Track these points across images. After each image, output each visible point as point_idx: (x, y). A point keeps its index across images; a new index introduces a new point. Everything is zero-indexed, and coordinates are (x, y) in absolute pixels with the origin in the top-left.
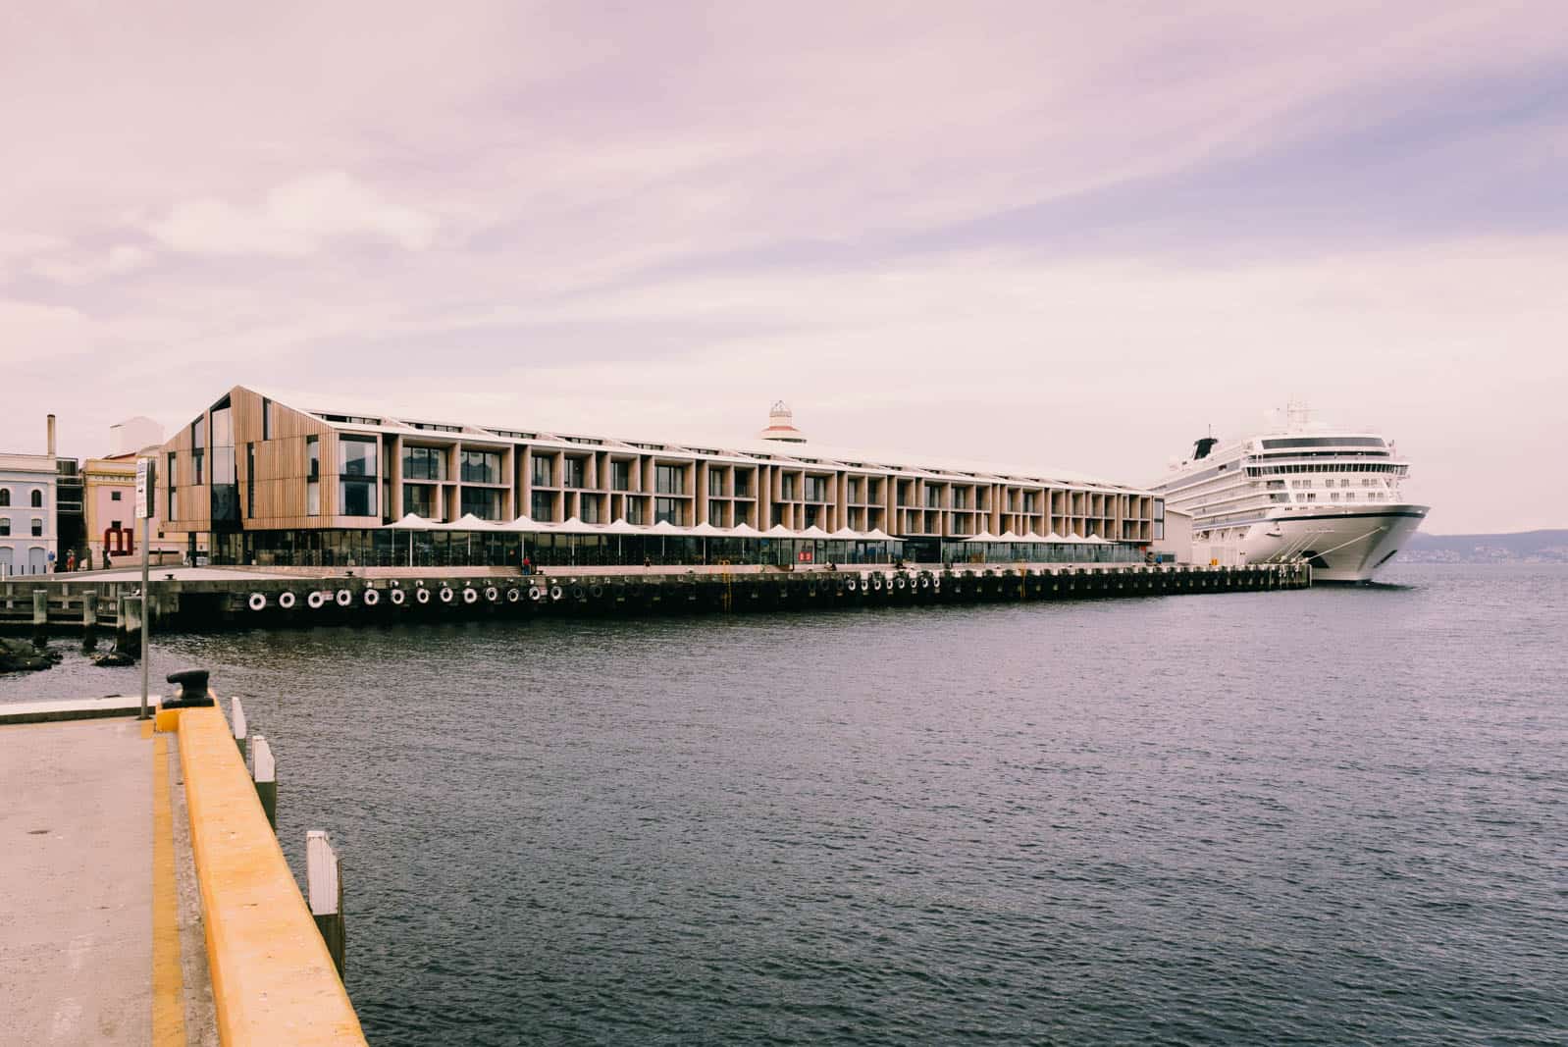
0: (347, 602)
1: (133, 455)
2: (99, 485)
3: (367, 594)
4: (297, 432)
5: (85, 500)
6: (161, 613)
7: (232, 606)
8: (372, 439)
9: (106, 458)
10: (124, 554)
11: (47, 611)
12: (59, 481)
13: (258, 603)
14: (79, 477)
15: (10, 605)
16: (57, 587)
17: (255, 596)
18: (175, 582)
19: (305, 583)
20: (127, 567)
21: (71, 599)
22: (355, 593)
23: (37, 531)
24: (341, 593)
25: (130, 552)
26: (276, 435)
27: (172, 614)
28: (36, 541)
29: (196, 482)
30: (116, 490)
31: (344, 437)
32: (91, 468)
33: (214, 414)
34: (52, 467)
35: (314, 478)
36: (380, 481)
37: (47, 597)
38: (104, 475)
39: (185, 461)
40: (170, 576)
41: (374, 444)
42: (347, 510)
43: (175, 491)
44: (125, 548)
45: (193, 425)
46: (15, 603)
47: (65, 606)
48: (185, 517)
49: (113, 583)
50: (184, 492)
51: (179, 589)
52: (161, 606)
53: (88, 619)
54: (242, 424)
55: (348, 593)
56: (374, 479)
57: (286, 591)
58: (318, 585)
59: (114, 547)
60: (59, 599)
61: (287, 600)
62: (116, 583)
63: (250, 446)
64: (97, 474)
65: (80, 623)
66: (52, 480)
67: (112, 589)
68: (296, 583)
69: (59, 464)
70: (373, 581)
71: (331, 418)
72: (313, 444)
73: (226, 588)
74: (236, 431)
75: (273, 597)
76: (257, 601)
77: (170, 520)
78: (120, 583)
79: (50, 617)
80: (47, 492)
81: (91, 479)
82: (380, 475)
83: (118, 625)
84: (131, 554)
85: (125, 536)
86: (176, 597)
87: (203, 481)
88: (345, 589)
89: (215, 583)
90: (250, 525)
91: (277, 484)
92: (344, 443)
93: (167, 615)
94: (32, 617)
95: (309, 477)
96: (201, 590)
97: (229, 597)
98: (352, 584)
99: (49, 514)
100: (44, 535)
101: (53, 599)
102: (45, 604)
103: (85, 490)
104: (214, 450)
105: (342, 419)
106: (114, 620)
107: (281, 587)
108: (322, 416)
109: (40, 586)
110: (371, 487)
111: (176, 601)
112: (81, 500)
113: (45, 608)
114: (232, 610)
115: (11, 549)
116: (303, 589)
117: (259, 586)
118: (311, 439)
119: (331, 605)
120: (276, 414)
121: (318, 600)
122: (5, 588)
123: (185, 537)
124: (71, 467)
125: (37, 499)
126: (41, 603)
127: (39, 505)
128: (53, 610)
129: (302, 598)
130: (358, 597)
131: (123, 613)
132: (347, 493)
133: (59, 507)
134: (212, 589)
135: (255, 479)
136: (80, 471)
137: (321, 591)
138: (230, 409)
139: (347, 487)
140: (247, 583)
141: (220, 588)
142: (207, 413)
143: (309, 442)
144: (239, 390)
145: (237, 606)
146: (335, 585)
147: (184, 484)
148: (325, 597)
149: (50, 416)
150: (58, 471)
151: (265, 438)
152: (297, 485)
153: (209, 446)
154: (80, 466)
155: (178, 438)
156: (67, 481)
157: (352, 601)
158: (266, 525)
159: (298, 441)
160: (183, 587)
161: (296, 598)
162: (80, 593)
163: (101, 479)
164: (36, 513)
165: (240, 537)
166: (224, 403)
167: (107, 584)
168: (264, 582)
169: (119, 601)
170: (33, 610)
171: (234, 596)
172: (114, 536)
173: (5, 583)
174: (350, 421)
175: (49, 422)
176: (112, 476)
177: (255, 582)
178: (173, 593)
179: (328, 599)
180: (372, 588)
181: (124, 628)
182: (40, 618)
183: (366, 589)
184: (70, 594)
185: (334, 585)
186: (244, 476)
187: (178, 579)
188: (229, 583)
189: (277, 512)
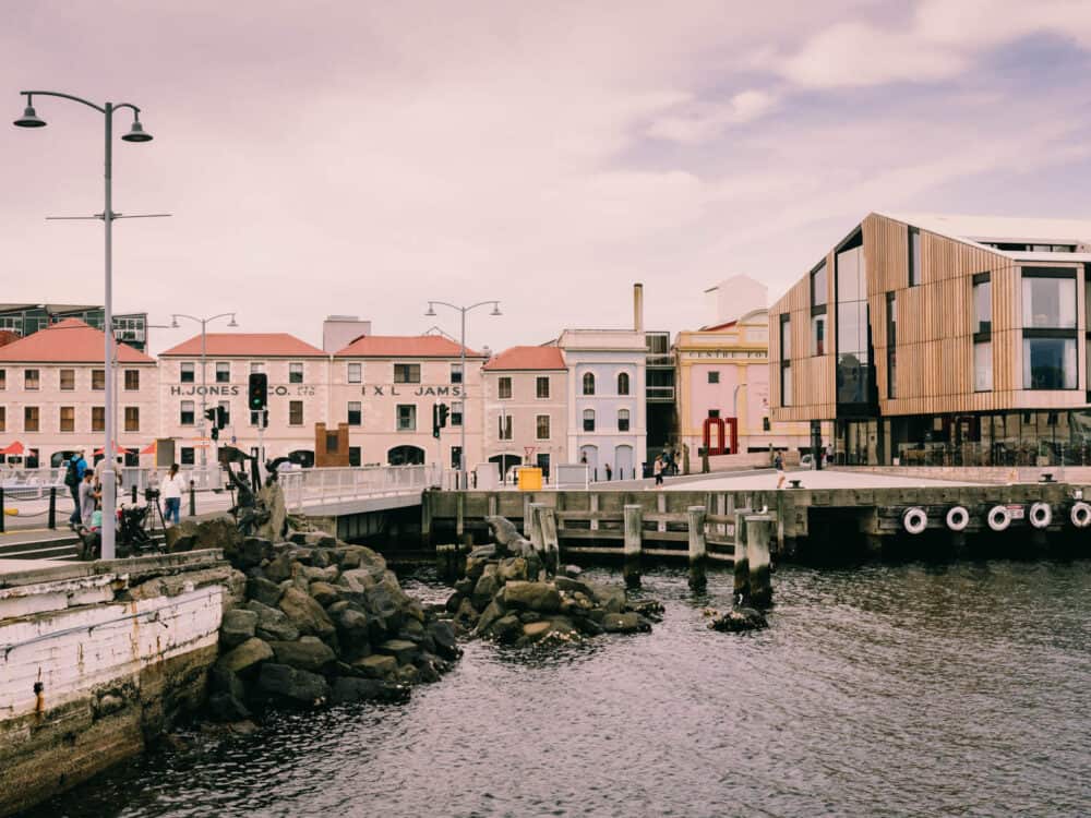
0: (1046, 522)
1: (732, 324)
2: (695, 364)
3: (1075, 509)
4: (958, 270)
5: (678, 384)
6: (785, 536)
7: (878, 527)
8: (1069, 273)
9: (702, 330)
10: (727, 452)
11: (642, 535)
12: (648, 362)
13: (917, 522)
14: (671, 355)
15: (595, 525)
16: (651, 500)
17: (913, 512)
18: (802, 492)
19: (983, 493)
20: (731, 469)
21: (672, 518)
22: (1056, 508)
23: (623, 425)
24: (1036, 507)
25: (734, 449)
26: (928, 276)
27: (799, 538)
28: (624, 438)
29: (815, 352)
30: (714, 369)
31: (1029, 272)
32: (685, 343)
33: (840, 256)
34: (641, 343)
35: (984, 334)
36: (1082, 336)
37: (641, 516)
38: (700, 351)
39: (802, 324)
40: (796, 483)
41: (1074, 280)
42: (1033, 383)
43: (788, 366)
44: (728, 444)
45: (812, 274)
46: (602, 523)
47: (662, 528)
48: (802, 402)
49: (722, 493)
50: (800, 366)
51: (807, 502)
52: (785, 526)
53: (695, 549)
54: (878, 268)
55: (1046, 507)
56: (1071, 333)
57: (954, 504)
58: (1000, 496)
59: (714, 444)
60: (655, 518)
61: (958, 518)
62: (726, 494)
63: (890, 297)
64: (691, 350)
65: (683, 553)
66: (641, 360)
67: (721, 501)
68: (969, 492)
69: (648, 339)
70: (1082, 490)
71: (1004, 246)
72: (981, 286)
73: (870, 500)
74: (870, 276)
75: (938, 514)
76: (915, 520)
77: (782, 405)
78: (731, 493)
79: (645, 543)
80: (635, 373)
81: (685, 357)
82: (1082, 326)
83: (737, 558)
84: (735, 451)
85: (728, 427)
86: (804, 513)
87: (825, 351)
88: (1041, 502)
89: (855, 493)
90: (889, 408)
91: (930, 349)
92: (1028, 282)
93: (791, 539)
94: (621, 543)
95: (975, 335)
96: (837, 503)
97: (876, 513)
98: (1051, 493)
99: (637, 404)
100: (632, 430)
101: (649, 517)
102: (639, 524)
103: (678, 371)
104: (839, 305)
105: (1021, 247)
106: (731, 551)
107: (948, 498)
108: (992, 244)
109: (631, 497)
110: (1069, 345)
111: (805, 519)
112: (673, 384)
113: (639, 531)
114: (880, 532)
115: (596, 448)
116: (982, 502)
117: (918, 497)
118: (979, 279)
119: (1022, 528)
120: (927, 247)
121: (1003, 517)
122: (590, 499)
123: (806, 428)
124: (661, 343)
125: (623, 385)
126: (634, 524)
127: (627, 392)
128: (649, 535)
129: (979, 515)
130: (1062, 514)
131: (744, 541)
132: (1032, 355)
133: (649, 393)
134: (853, 503)
135: (897, 342)
136: (672, 348)
137: (1005, 504)
138: (861, 248)
139: (1033, 348)
140: (899, 493)
141: (864, 500)
142: (830, 254)
143: (975, 284)
144: (874, 219)
145: (888, 527)
146: (1027, 495)
147: (801, 355)
148: (1013, 513)
149: (636, 285)
150: (647, 348)
151: (911, 284)
152: (960, 348)
153: (834, 301)
154: (672, 341)
155: (792, 293)
156: (657, 362)
157: (1053, 520)
158: (914, 408)
159: (959, 285)
160: (814, 498)
161: (970, 516)
162: (682, 510)
163: (695, 356)
164: (623, 402)
165: (873, 426)
166: (855, 240)
167: (714, 495)
168: (924, 491)
169: (737, 522)
170: (623, 533)
171: (882, 513)
172: (714, 428)
173: (589, 493)
174: (1032, 250)
175: (636, 293)
176: (709, 352)
177: (911, 492)
178: (800, 507)
179: (1016, 517)
180: (1082, 500)
181: (745, 562)
182: (632, 545)
183: (1072, 502)
184: (668, 510)
185: (1025, 496)
186: (881, 340)
187: (807, 487)
188: (875, 493)
189: (930, 389)
